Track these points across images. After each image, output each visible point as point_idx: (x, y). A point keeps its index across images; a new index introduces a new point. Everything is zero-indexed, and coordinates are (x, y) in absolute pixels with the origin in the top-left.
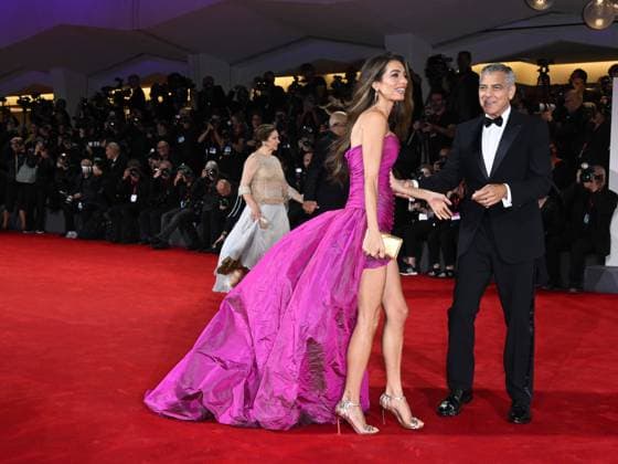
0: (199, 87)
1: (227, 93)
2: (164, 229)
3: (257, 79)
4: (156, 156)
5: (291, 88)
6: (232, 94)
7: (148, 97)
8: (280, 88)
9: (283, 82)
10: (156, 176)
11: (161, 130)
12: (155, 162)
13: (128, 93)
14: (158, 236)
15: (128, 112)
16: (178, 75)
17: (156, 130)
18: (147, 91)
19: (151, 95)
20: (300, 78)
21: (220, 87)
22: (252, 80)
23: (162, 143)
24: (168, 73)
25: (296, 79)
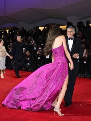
0: (20, 30)
1: (27, 31)
2: (12, 65)
3: (34, 28)
4: (10, 47)
5: (43, 30)
6: (29, 31)
7: (8, 33)
8: (40, 30)
9: (41, 29)
10: (10, 52)
11: (11, 40)
12: (9, 48)
13: (3, 31)
14: (10, 66)
15: (3, 36)
16: (15, 27)
17: (9, 41)
18: (8, 31)
19: (8, 32)
20: (46, 28)
21: (26, 30)
22: (33, 28)
23: (11, 44)
24: (13, 26)
25: (45, 28)
